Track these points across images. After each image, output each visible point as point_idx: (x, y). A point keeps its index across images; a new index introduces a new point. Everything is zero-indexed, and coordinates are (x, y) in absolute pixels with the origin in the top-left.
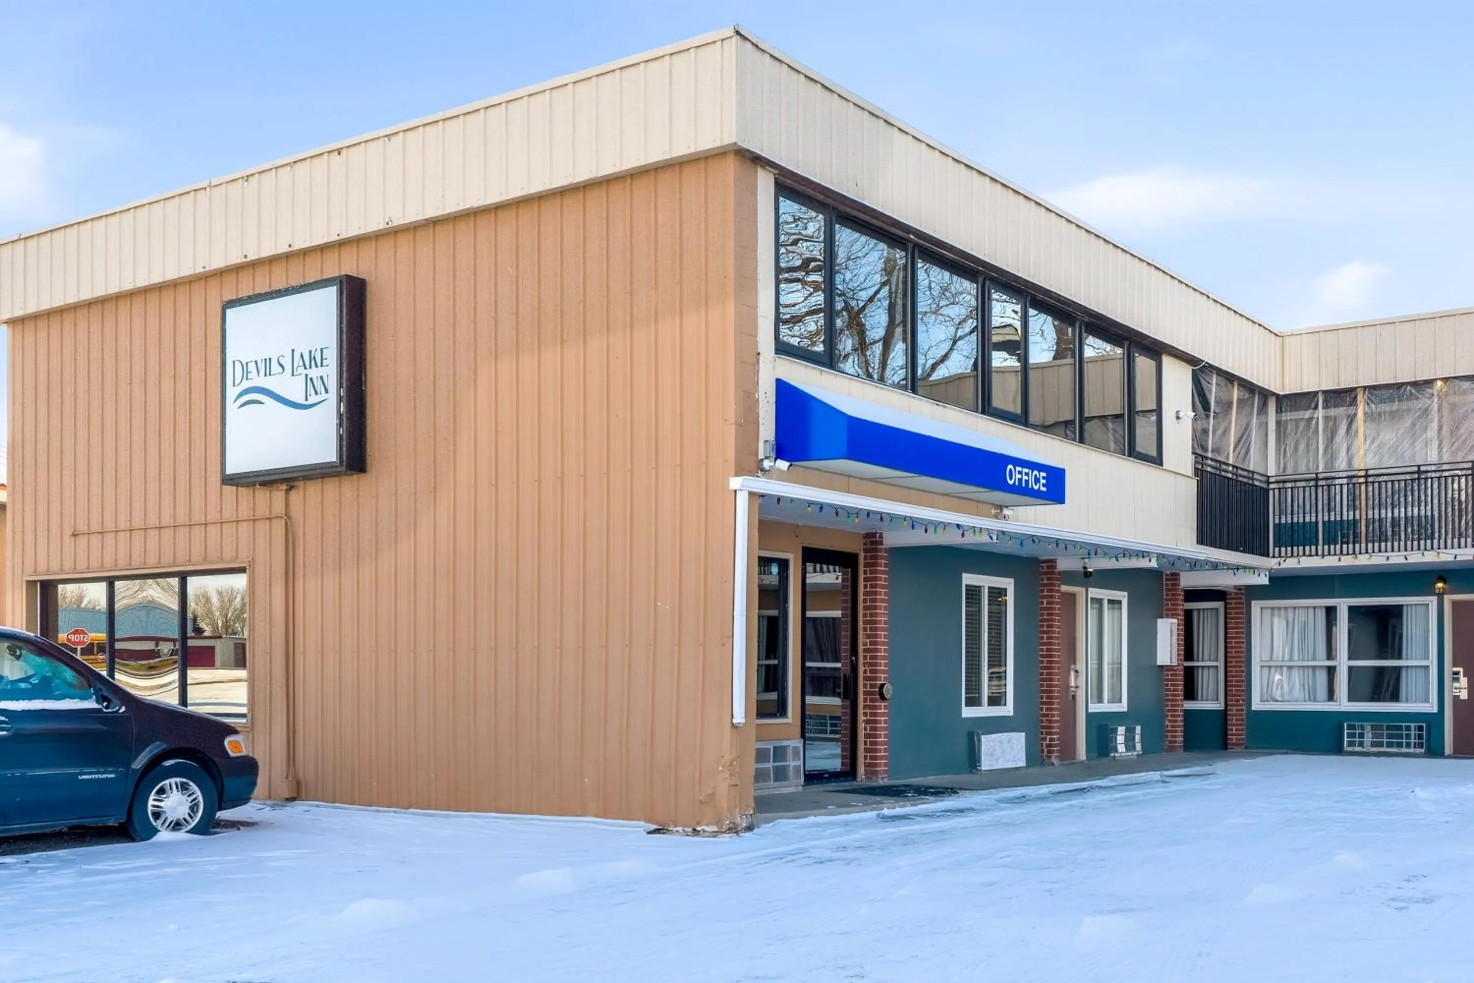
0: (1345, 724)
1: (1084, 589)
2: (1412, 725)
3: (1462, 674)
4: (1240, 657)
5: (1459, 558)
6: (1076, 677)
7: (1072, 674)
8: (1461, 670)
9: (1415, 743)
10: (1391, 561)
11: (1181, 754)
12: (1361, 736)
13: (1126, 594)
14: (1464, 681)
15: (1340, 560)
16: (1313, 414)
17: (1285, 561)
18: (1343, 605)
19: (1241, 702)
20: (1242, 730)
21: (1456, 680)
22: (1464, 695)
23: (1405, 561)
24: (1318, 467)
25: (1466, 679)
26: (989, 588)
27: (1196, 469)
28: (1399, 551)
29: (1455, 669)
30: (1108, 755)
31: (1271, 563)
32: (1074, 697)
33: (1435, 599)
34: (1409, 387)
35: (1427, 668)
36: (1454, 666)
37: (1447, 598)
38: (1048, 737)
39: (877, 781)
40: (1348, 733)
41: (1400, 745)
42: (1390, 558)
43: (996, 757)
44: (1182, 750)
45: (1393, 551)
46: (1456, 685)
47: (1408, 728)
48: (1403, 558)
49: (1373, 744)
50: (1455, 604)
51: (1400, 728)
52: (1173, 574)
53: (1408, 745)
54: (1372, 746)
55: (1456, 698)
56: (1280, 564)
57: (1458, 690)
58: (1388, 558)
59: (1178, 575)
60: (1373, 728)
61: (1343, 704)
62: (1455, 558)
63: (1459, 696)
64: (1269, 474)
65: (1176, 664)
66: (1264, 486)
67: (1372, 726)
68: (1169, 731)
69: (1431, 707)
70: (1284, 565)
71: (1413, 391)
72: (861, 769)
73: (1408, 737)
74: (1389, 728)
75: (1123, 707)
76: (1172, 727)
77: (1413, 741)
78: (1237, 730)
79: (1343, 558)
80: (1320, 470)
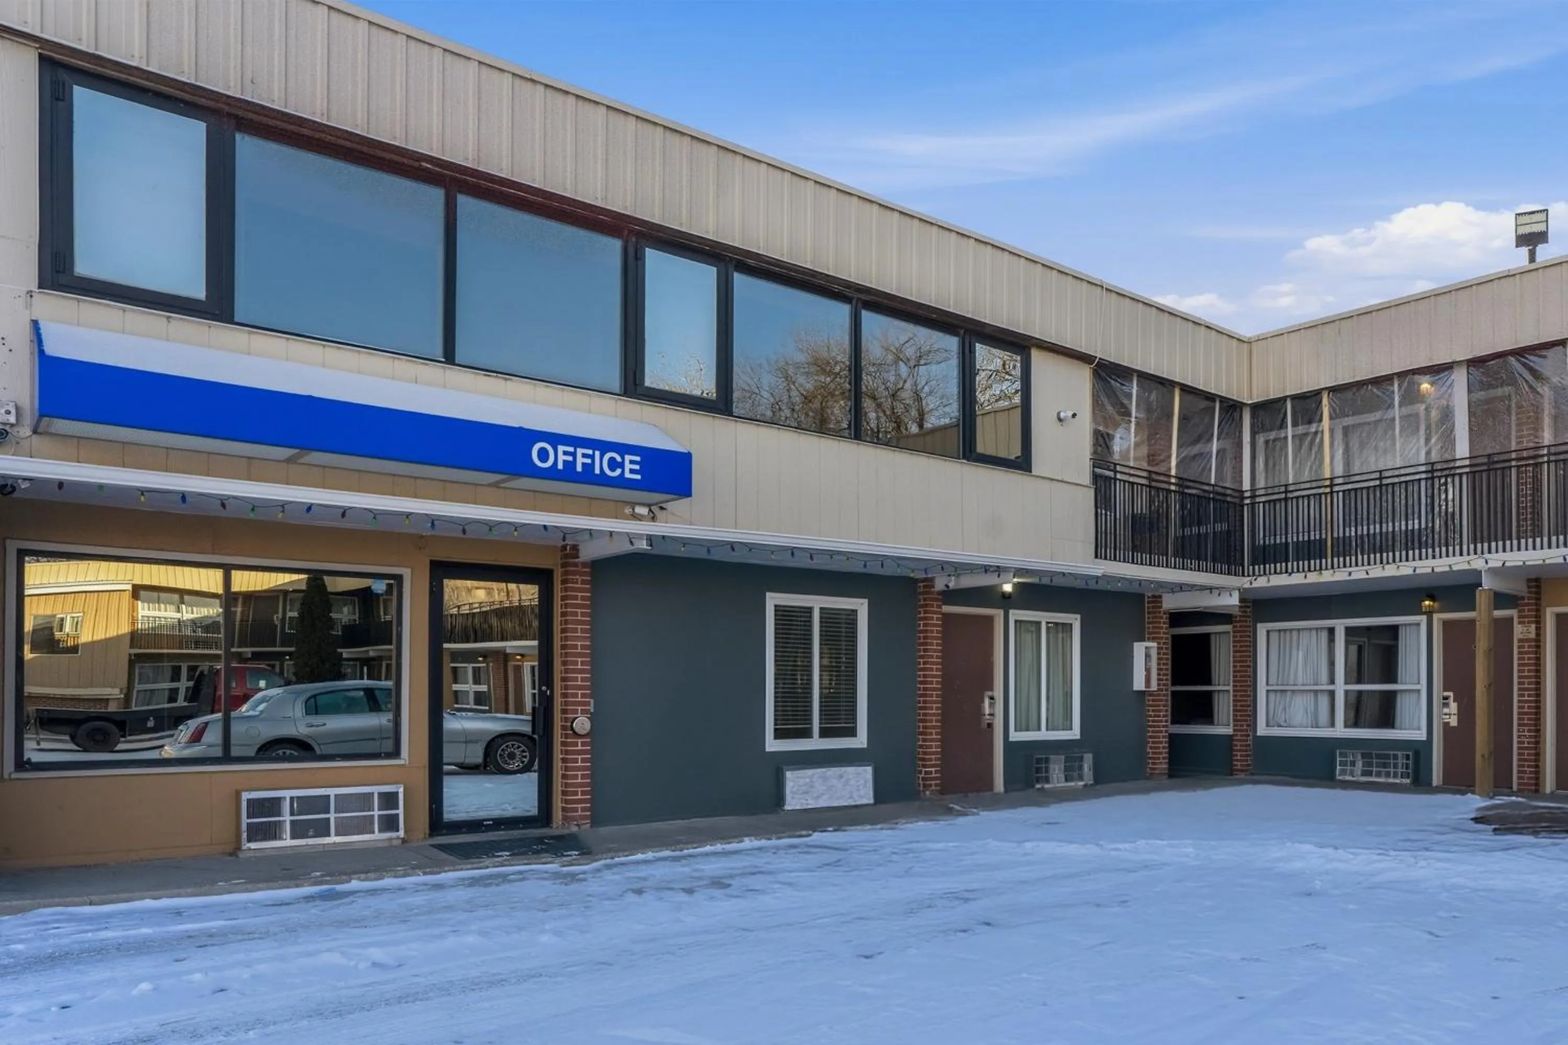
0: (1338, 752)
1: (1000, 613)
2: (1400, 753)
3: (1452, 698)
4: (1246, 681)
5: (1418, 571)
6: (992, 705)
7: (987, 702)
8: (1451, 694)
9: (1402, 772)
10: (1354, 577)
11: (1165, 781)
12: (1353, 764)
13: (1078, 616)
14: (1453, 707)
15: (1306, 577)
16: (1318, 427)
17: (1256, 579)
18: (1340, 625)
19: (1245, 727)
20: (1247, 756)
21: (1446, 705)
22: (1454, 722)
23: (1367, 577)
24: (1288, 480)
25: (1456, 704)
26: (821, 609)
27: (1096, 478)
28: (1363, 565)
29: (1446, 694)
30: (1033, 786)
31: (1245, 582)
32: (990, 726)
33: (1424, 618)
34: (1370, 387)
35: (1419, 691)
36: (1445, 690)
37: (1436, 617)
38: (924, 770)
39: (568, 828)
40: (1340, 761)
41: (1388, 775)
42: (1353, 574)
43: (815, 795)
44: (1167, 776)
45: (1357, 565)
46: (1446, 710)
47: (1395, 757)
48: (1365, 572)
49: (1365, 773)
50: (1446, 624)
51: (1387, 757)
52: (1154, 596)
53: (1395, 776)
54: (1362, 775)
55: (1446, 725)
56: (1251, 583)
57: (1448, 717)
58: (1350, 574)
59: (1160, 597)
60: (1364, 756)
61: (1340, 731)
62: (1414, 571)
63: (1448, 723)
64: (1244, 489)
65: (1156, 689)
66: (1237, 501)
67: (1362, 754)
68: (1150, 758)
69: (1422, 735)
70: (1256, 584)
71: (1375, 390)
72: (558, 815)
73: (1395, 766)
74: (1378, 756)
75: (1075, 733)
76: (1153, 753)
77: (1399, 770)
78: (1241, 756)
79: (1309, 574)
80: (1291, 482)
